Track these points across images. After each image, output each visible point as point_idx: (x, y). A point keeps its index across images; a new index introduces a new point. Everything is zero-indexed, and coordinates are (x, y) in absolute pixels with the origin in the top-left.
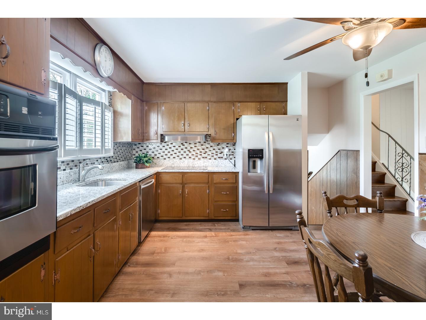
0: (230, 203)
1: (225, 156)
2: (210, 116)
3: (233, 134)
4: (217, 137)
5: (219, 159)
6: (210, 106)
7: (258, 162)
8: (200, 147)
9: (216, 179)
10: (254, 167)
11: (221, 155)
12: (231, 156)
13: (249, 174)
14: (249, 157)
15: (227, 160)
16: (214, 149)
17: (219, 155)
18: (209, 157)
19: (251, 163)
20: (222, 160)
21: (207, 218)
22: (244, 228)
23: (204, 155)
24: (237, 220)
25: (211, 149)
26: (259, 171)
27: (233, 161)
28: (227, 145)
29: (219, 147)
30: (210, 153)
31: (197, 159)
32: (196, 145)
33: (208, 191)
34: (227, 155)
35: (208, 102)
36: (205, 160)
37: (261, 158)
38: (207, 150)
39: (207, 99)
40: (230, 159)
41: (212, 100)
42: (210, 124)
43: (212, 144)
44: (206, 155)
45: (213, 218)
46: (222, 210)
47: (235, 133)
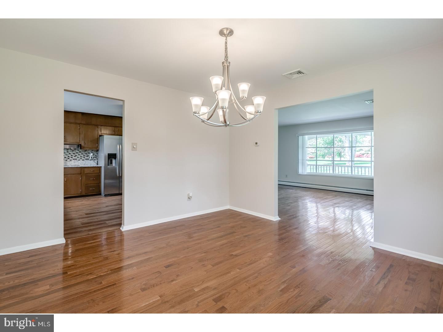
0: (96, 185)
1: (91, 158)
2: (81, 133)
3: (97, 145)
4: (86, 146)
5: (86, 160)
6: (81, 126)
7: (114, 161)
8: (72, 153)
9: (86, 171)
10: (111, 163)
11: (88, 158)
12: (95, 158)
13: (108, 167)
14: (109, 158)
15: (92, 161)
16: (82, 154)
17: (86, 158)
18: (78, 159)
19: (109, 161)
20: (88, 161)
21: (80, 195)
22: (106, 196)
23: (74, 158)
24: (100, 194)
25: (80, 154)
26: (114, 165)
27: (96, 161)
28: (92, 151)
29: (86, 152)
30: (79, 156)
31: (68, 160)
32: (68, 151)
33: (80, 178)
34: (92, 157)
35: (79, 124)
36: (76, 161)
37: (115, 158)
38: (77, 154)
39: (78, 122)
40: (94, 160)
41: (82, 123)
42: (81, 137)
43: (80, 150)
44: (76, 158)
45: (84, 194)
46: (90, 189)
47: (98, 144)
